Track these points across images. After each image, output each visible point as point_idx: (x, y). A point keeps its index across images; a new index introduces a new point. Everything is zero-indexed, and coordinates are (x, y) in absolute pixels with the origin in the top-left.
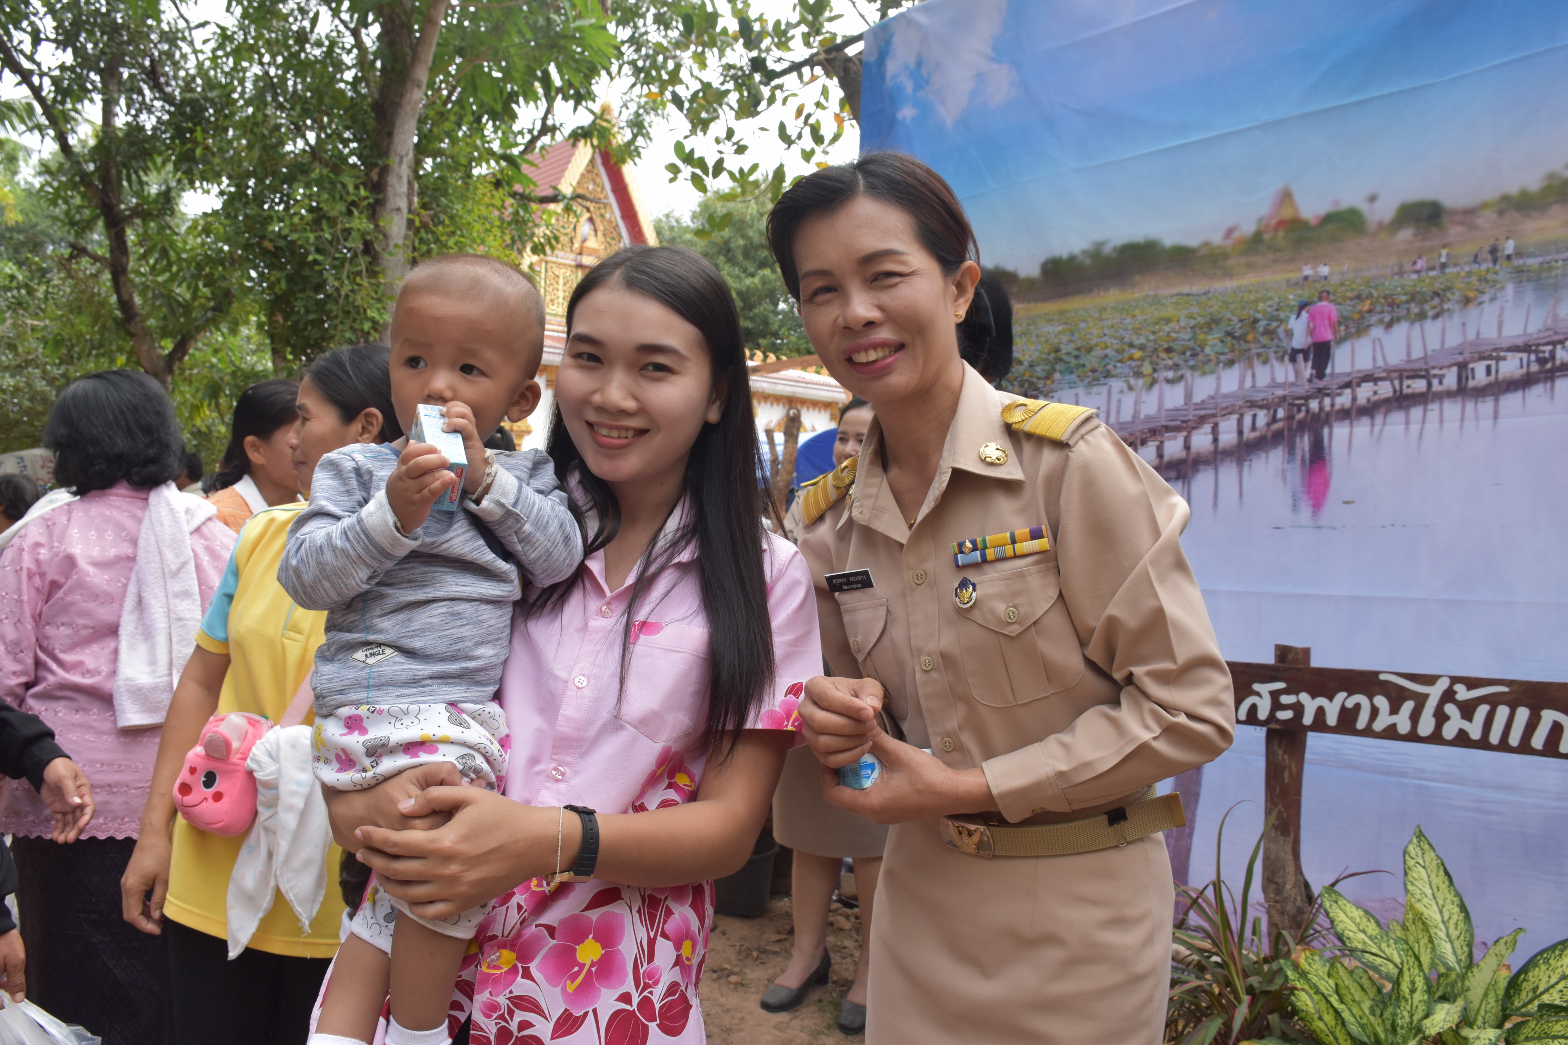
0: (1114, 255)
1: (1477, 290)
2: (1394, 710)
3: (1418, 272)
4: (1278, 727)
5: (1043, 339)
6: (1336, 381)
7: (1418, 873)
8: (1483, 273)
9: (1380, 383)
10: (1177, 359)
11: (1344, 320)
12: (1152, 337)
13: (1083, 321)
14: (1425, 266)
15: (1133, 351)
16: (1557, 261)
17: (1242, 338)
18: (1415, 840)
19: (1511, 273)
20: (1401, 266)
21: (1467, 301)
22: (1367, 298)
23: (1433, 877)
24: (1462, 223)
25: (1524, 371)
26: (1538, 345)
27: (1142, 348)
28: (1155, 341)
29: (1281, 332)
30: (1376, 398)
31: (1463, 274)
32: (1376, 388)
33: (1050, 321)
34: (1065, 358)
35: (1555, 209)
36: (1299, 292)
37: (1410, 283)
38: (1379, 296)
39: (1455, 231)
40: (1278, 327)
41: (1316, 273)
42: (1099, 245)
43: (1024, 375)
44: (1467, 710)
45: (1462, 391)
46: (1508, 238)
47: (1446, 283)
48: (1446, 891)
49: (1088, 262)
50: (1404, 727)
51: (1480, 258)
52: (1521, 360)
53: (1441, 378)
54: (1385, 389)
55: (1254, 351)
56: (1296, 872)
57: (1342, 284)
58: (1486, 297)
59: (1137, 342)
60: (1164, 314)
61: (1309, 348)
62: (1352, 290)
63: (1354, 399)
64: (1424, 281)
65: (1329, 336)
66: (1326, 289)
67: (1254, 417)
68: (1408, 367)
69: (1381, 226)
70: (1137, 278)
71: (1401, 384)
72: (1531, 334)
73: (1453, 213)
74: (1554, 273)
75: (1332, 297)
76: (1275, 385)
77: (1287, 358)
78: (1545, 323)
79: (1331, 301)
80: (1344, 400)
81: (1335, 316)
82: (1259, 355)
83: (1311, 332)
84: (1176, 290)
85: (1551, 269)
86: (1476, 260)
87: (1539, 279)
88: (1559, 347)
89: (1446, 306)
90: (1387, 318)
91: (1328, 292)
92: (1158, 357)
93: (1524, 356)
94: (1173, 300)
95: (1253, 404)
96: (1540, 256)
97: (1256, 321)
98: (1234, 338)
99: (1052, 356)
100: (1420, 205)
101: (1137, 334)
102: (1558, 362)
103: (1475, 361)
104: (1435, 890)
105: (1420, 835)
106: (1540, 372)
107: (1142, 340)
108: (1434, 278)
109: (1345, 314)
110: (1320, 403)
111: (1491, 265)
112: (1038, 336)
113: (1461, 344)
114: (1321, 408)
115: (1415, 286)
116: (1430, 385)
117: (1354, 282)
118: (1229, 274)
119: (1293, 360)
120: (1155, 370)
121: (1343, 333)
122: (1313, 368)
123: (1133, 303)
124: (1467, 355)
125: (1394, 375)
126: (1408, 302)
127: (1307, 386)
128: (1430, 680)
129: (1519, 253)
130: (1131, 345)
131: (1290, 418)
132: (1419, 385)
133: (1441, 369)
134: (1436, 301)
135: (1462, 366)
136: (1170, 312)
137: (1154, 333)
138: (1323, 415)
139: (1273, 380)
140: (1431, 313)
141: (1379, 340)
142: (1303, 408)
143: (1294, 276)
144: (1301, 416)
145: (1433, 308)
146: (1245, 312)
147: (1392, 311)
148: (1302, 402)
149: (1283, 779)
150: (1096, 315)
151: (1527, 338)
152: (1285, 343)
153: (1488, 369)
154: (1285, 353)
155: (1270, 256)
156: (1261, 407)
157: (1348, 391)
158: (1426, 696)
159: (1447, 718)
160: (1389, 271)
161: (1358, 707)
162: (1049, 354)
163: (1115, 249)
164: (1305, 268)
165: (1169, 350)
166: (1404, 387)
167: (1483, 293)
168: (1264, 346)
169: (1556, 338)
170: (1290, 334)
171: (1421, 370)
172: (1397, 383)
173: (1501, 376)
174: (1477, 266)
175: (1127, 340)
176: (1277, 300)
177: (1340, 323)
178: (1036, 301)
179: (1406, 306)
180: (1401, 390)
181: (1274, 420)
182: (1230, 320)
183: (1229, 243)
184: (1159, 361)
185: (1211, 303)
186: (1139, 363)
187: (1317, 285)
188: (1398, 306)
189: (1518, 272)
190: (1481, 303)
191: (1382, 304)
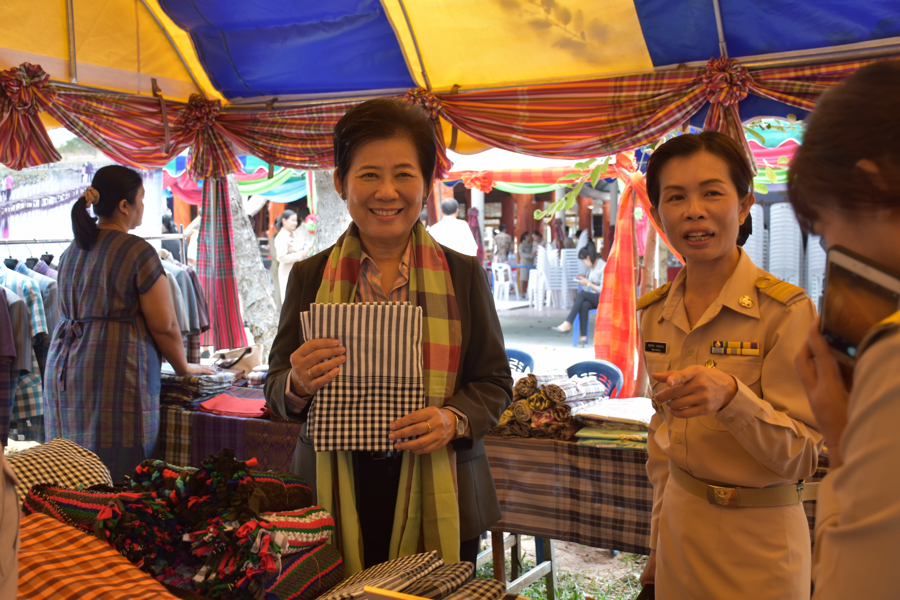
11: (14, 182)
22: (20, 175)
30: (20, 209)
38: (23, 175)
45: (40, 208)
54: (22, 206)
61: (6, 191)
63: (16, 209)
64: (33, 172)
65: (10, 187)
74: (61, 173)
75: (12, 173)
80: (13, 209)
81: (13, 180)
83: (7, 185)
89: (37, 181)
90: (24, 183)
93: (54, 197)
96: (59, 167)
103: (43, 198)
106: (57, 203)
121: (14, 186)
122: (6, 197)
126: (29, 178)
133: (36, 200)
135: (41, 200)
153: (46, 200)
157: (14, 206)
169: (61, 193)
171: (32, 200)
172: (26, 204)
173: (49, 203)
180: (27, 206)
191: (23, 178)
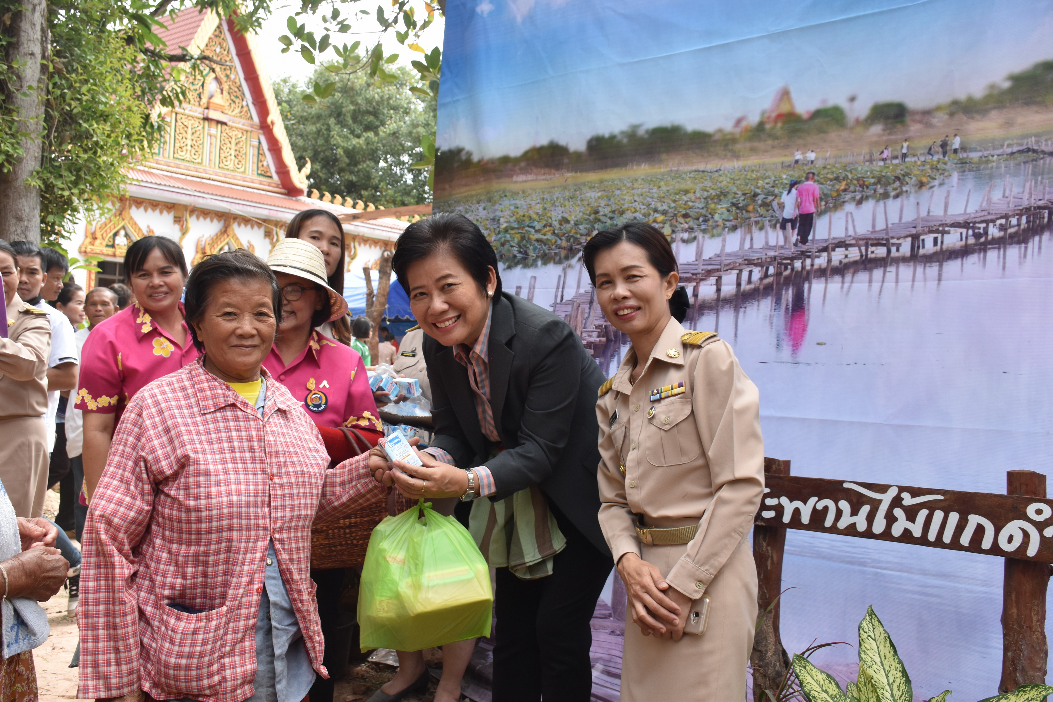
0: (646, 136)
1: (929, 176)
2: (854, 512)
3: (884, 160)
4: (763, 524)
5: (585, 203)
6: (816, 246)
7: (870, 644)
8: (935, 163)
9: (849, 249)
10: (692, 223)
11: (825, 197)
12: (673, 205)
13: (618, 189)
14: (890, 155)
15: (657, 215)
16: (993, 156)
17: (744, 208)
18: (868, 618)
19: (956, 164)
20: (871, 155)
21: (921, 185)
22: (844, 179)
23: (881, 647)
24: (920, 122)
25: (963, 243)
26: (975, 223)
27: (664, 213)
28: (675, 208)
29: (775, 204)
30: (846, 260)
31: (919, 163)
32: (847, 252)
33: (592, 188)
34: (603, 219)
35: (994, 114)
36: (791, 173)
37: (878, 169)
38: (853, 178)
39: (914, 128)
40: (773, 200)
41: (805, 158)
42: (635, 128)
43: (570, 231)
44: (911, 514)
45: (914, 258)
46: (955, 135)
47: (905, 170)
48: (891, 659)
49: (625, 141)
50: (862, 526)
51: (933, 149)
52: (961, 234)
53: (898, 247)
54: (854, 254)
55: (753, 219)
56: (776, 642)
57: (824, 168)
58: (936, 183)
59: (660, 208)
60: (683, 186)
61: (796, 218)
62: (833, 173)
63: (829, 261)
64: (888, 167)
65: (812, 209)
66: (812, 171)
67: (751, 272)
68: (873, 236)
69: (857, 121)
70: (664, 156)
71: (867, 250)
72: (970, 214)
73: (914, 113)
74: (990, 165)
75: (816, 178)
76: (768, 247)
77: (778, 225)
78: (981, 206)
79: (815, 181)
80: (821, 261)
81: (818, 193)
82: (757, 223)
83: (799, 205)
84: (694, 168)
85: (988, 162)
86: (930, 152)
87: (978, 169)
88: (991, 225)
89: (904, 189)
90: (858, 197)
91: (813, 174)
92: (677, 221)
93: (964, 231)
94: (692, 175)
95: (750, 262)
96: (980, 151)
97: (756, 195)
98: (738, 208)
99: (592, 217)
100: (889, 106)
101: (660, 201)
102: (990, 237)
103: (926, 234)
104: (883, 658)
105: (872, 614)
106: (975, 245)
107: (665, 207)
108: (896, 165)
109: (826, 192)
110: (802, 263)
111: (941, 157)
112: (582, 200)
113: (915, 220)
114: (803, 267)
115: (881, 171)
116: (889, 251)
117: (834, 166)
118: (736, 156)
119: (783, 227)
120: (673, 232)
121: (823, 207)
122: (798, 235)
123: (660, 177)
124: (919, 229)
125: (861, 242)
126: (875, 184)
127: (793, 249)
128: (883, 489)
129: (964, 148)
130: (656, 211)
131: (778, 274)
132: (881, 252)
133: (898, 239)
134: (897, 184)
135: (915, 238)
136: (688, 185)
137: (675, 201)
138: (805, 273)
139: (767, 243)
140: (892, 194)
141: (851, 213)
142: (789, 267)
143: (788, 160)
144: (787, 273)
145: (895, 189)
146: (748, 188)
147: (863, 191)
148: (789, 261)
149: (767, 567)
150: (629, 185)
151: (967, 216)
152: (777, 214)
153: (935, 240)
154: (777, 221)
155: (770, 142)
156: (756, 265)
157: (825, 254)
158: (880, 501)
159: (896, 519)
160: (862, 158)
161: (826, 508)
162: (590, 215)
163: (647, 132)
164: (796, 153)
165: (686, 216)
166: (869, 253)
167: (935, 179)
168: (761, 216)
169: (989, 217)
170: (782, 206)
171: (882, 239)
172: (863, 249)
173: (945, 247)
174: (930, 157)
175: (652, 206)
176: (773, 178)
177: (821, 199)
178: (582, 171)
179: (874, 187)
180: (867, 255)
181: (766, 276)
182: (735, 193)
183: (738, 130)
184: (677, 224)
185: (721, 179)
186: (661, 225)
187: (805, 168)
188: (867, 187)
189: (962, 163)
190: (932, 187)
191: (855, 185)
